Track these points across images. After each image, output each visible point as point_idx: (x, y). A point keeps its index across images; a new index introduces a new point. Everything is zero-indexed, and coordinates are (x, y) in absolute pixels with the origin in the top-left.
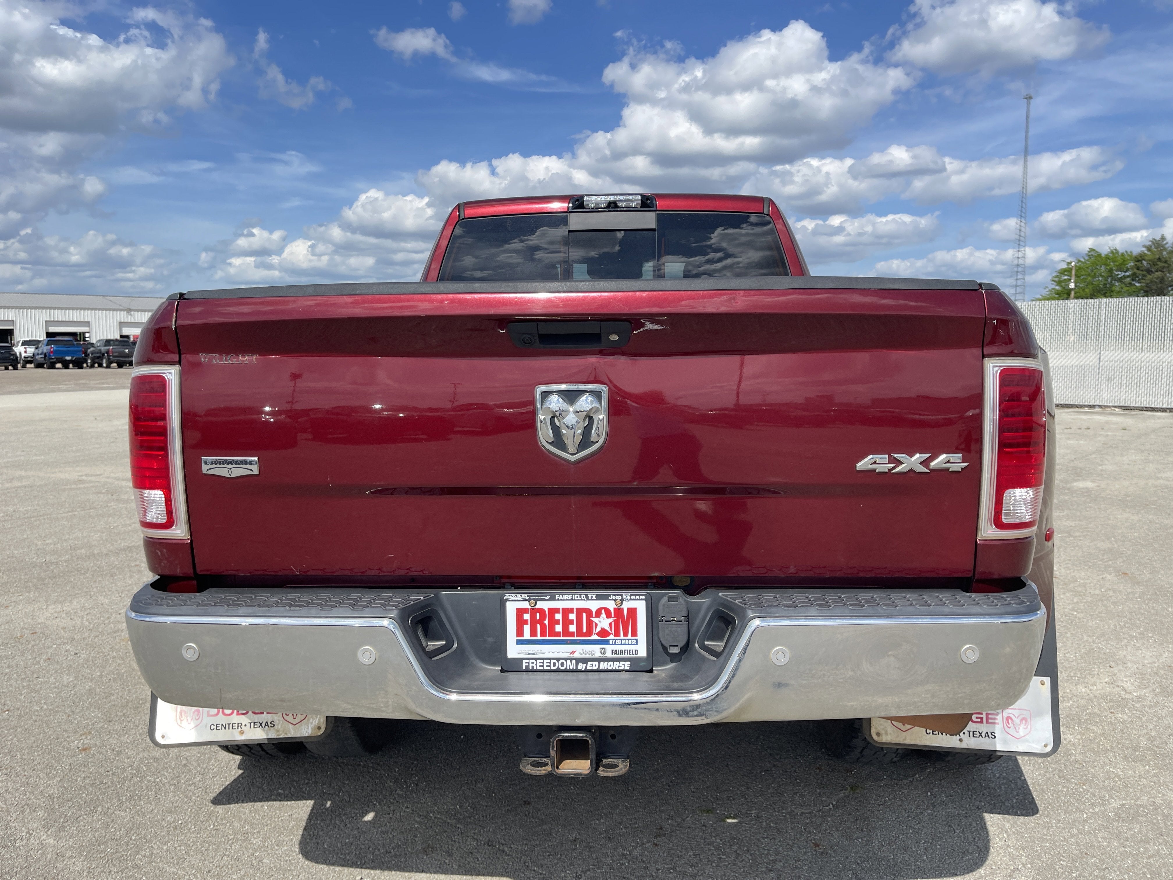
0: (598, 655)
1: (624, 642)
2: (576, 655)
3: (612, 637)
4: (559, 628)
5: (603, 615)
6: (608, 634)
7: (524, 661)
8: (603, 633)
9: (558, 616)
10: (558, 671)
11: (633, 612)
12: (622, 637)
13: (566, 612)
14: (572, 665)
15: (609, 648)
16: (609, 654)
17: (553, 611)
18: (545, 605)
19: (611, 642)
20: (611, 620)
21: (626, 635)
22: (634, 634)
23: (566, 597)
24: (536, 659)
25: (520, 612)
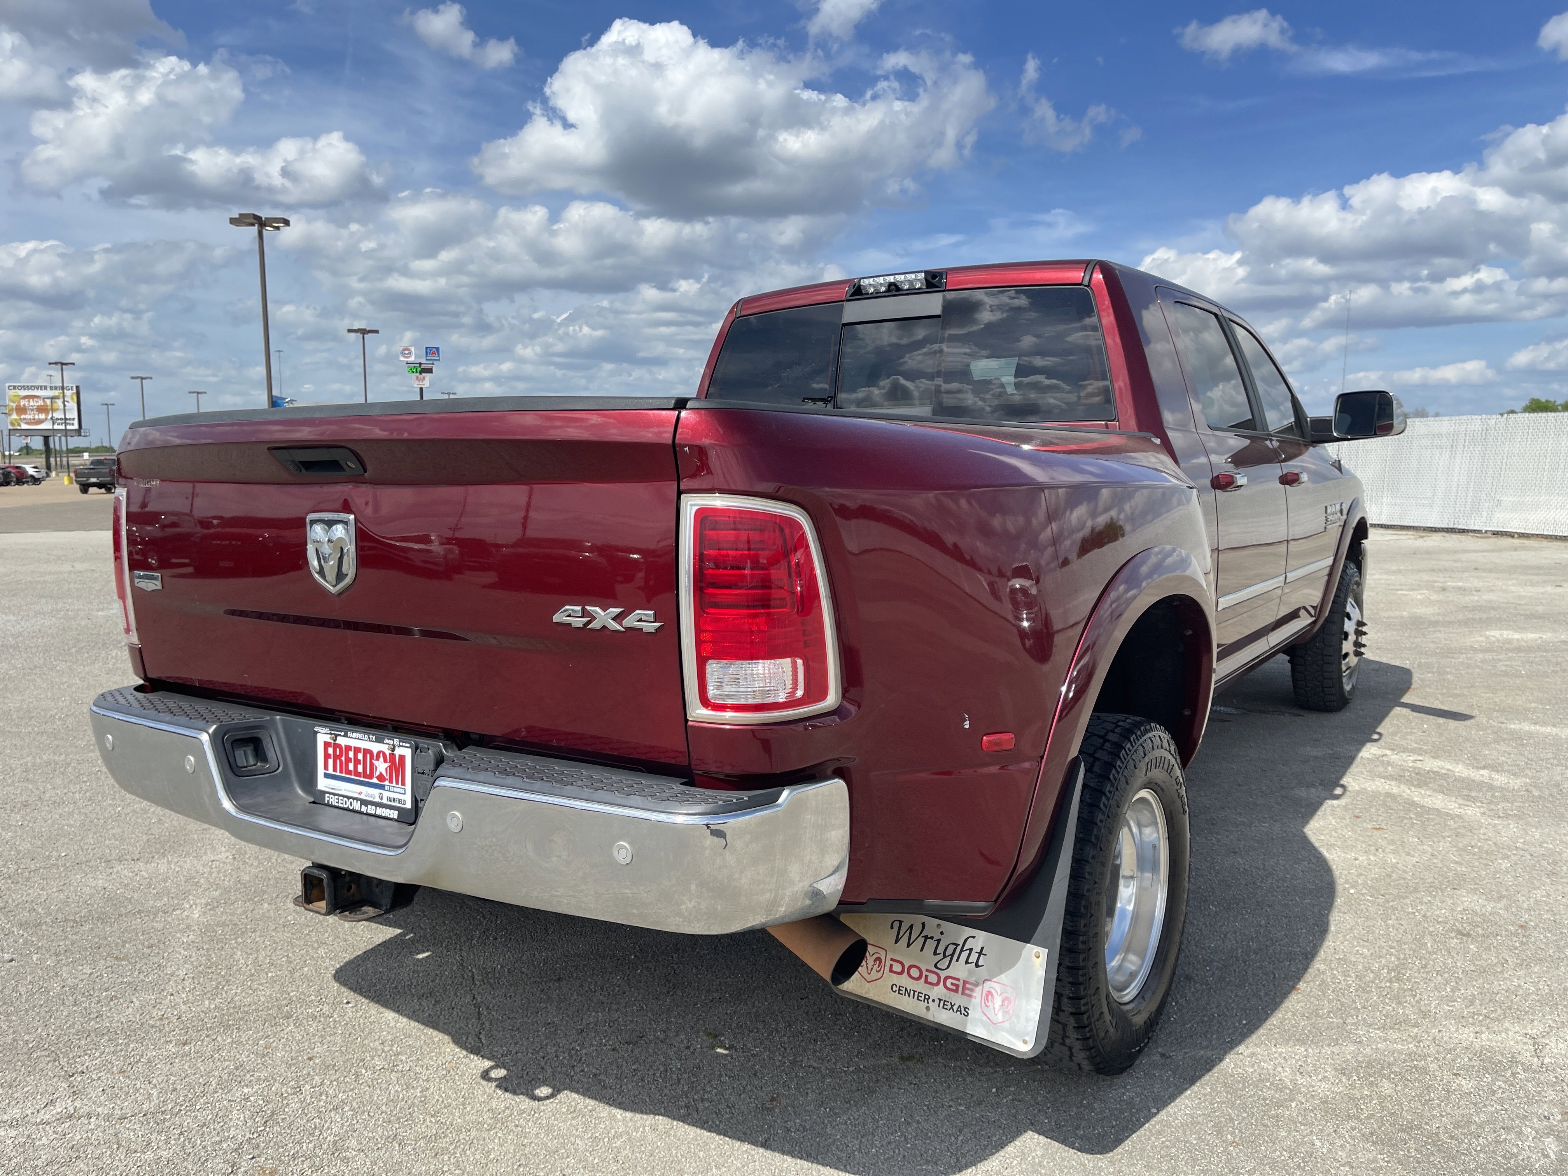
0: (377, 800)
1: (396, 789)
2: (363, 797)
3: (387, 783)
4: (351, 767)
5: (381, 759)
6: (385, 780)
7: (327, 795)
8: (381, 777)
9: (351, 754)
10: (347, 809)
11: (402, 758)
12: (394, 784)
13: (357, 750)
14: (357, 806)
15: (386, 794)
16: (385, 801)
17: (348, 748)
18: (342, 741)
19: (387, 788)
20: (387, 765)
21: (397, 783)
22: (403, 784)
23: (355, 735)
24: (334, 794)
25: (327, 745)
